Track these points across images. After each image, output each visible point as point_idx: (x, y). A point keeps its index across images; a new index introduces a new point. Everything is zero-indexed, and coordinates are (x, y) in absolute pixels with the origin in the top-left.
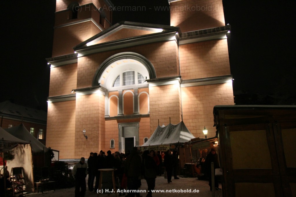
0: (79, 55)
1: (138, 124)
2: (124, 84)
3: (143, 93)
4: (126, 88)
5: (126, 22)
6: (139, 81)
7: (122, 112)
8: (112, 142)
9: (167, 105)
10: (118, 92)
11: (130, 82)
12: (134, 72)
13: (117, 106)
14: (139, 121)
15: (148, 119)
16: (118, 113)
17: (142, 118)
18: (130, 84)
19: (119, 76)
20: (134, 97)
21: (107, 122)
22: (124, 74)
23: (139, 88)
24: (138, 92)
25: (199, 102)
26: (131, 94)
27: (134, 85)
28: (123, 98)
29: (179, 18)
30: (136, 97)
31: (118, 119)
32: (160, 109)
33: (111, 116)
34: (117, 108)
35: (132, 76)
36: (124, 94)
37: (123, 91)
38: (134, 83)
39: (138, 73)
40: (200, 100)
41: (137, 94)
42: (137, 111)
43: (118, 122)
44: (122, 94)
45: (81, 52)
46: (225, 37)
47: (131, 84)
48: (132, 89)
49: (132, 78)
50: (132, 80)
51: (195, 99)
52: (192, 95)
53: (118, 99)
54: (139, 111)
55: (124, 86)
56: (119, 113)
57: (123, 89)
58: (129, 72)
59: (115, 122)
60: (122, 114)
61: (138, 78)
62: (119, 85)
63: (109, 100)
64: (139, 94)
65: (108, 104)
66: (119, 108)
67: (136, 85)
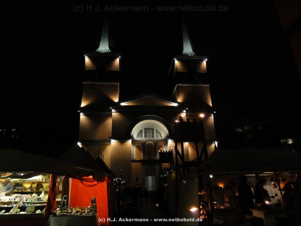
0: (113, 111)
2: (145, 137)
3: (161, 145)
4: (148, 140)
5: (152, 94)
6: (156, 136)
7: (145, 157)
8: (137, 179)
10: (142, 142)
12: (153, 129)
13: (141, 152)
16: (142, 158)
19: (142, 130)
20: (153, 147)
21: (133, 164)
22: (145, 129)
23: (158, 141)
26: (152, 144)
27: (154, 138)
28: (146, 147)
30: (155, 147)
31: (142, 162)
33: (136, 160)
35: (151, 131)
37: (146, 141)
38: (153, 136)
39: (156, 130)
42: (157, 157)
43: (142, 164)
44: (145, 144)
45: (115, 109)
46: (212, 115)
47: (151, 137)
48: (153, 141)
50: (151, 134)
52: (193, 149)
53: (142, 147)
58: (149, 129)
59: (139, 164)
60: (145, 159)
61: (156, 134)
62: (142, 137)
63: (135, 147)
64: (157, 145)
65: (134, 150)
66: (143, 153)
67: (155, 138)
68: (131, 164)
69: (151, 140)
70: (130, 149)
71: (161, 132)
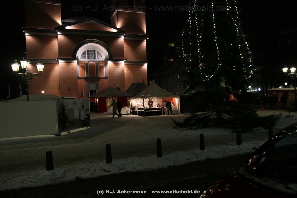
0: (59, 33)
1: (98, 83)
2: (88, 58)
3: (102, 65)
4: (91, 61)
5: (95, 19)
6: (98, 57)
8: (82, 93)
9: (119, 74)
10: (85, 62)
11: (92, 57)
12: (95, 51)
14: (99, 81)
15: (106, 80)
17: (101, 80)
18: (92, 58)
19: (85, 52)
20: (95, 67)
21: (79, 81)
22: (88, 51)
23: (99, 62)
24: (98, 64)
25: (131, 73)
26: (94, 64)
28: (89, 67)
29: (122, 23)
30: (97, 67)
31: (85, 79)
32: (115, 76)
33: (81, 77)
34: (85, 73)
35: (93, 53)
36: (89, 64)
37: (89, 62)
38: (95, 58)
39: (98, 52)
40: (132, 72)
41: (97, 65)
42: (98, 75)
43: (86, 81)
44: (88, 64)
45: (60, 32)
46: (146, 41)
48: (95, 62)
49: (93, 55)
50: (93, 56)
51: (129, 71)
52: (128, 69)
53: (85, 66)
54: (99, 75)
55: (89, 59)
56: (86, 75)
57: (89, 61)
58: (91, 50)
59: (84, 80)
60: (88, 76)
61: (97, 55)
62: (85, 58)
63: (79, 66)
64: (98, 65)
65: (79, 69)
66: (86, 72)
67: (97, 59)
68: (77, 81)
69: (94, 61)
70: (76, 69)
71: (101, 54)
